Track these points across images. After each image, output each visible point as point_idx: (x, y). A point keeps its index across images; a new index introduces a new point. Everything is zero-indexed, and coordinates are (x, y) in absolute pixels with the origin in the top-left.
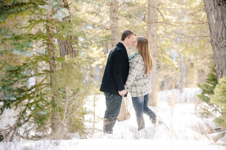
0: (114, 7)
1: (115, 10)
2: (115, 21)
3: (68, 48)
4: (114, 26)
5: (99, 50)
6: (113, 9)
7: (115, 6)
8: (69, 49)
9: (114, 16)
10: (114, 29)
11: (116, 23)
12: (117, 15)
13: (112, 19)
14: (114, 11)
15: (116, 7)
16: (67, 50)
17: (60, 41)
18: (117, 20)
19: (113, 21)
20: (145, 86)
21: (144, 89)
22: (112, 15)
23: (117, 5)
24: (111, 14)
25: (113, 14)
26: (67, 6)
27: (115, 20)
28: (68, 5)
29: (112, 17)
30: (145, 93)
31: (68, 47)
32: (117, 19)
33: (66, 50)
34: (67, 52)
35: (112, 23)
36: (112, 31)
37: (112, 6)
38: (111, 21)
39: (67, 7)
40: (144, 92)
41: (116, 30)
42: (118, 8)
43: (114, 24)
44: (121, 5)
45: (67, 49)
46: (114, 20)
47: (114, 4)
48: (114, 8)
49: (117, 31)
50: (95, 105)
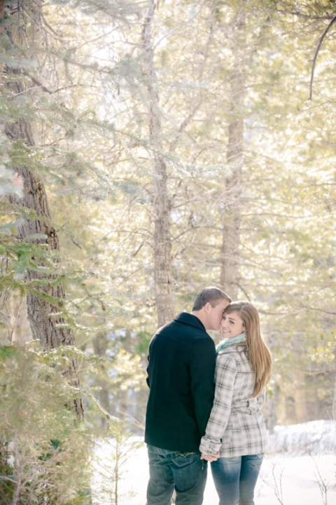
0: (163, 257)
1: (166, 264)
2: (165, 288)
3: (54, 334)
4: (164, 298)
5: (134, 360)
6: (161, 262)
7: (165, 255)
8: (56, 336)
9: (163, 277)
10: (164, 305)
11: (166, 292)
12: (170, 275)
13: (159, 283)
14: (163, 267)
15: (168, 258)
16: (49, 340)
17: (35, 317)
18: (170, 286)
19: (160, 287)
20: (244, 433)
21: (240, 440)
22: (158, 274)
23: (169, 254)
24: (157, 272)
25: (160, 272)
26: (51, 233)
27: (166, 285)
28: (54, 230)
29: (159, 279)
30: (240, 450)
31: (52, 333)
32: (169, 282)
33: (47, 340)
34: (50, 343)
35: (159, 291)
36: (158, 308)
37: (158, 257)
38: (157, 287)
39: (52, 235)
40: (240, 447)
41: (168, 306)
42: (170, 261)
43: (162, 293)
44: (177, 254)
45: (49, 337)
46: (162, 285)
47: (164, 251)
48: (162, 260)
49: (169, 308)
50: (119, 476)
